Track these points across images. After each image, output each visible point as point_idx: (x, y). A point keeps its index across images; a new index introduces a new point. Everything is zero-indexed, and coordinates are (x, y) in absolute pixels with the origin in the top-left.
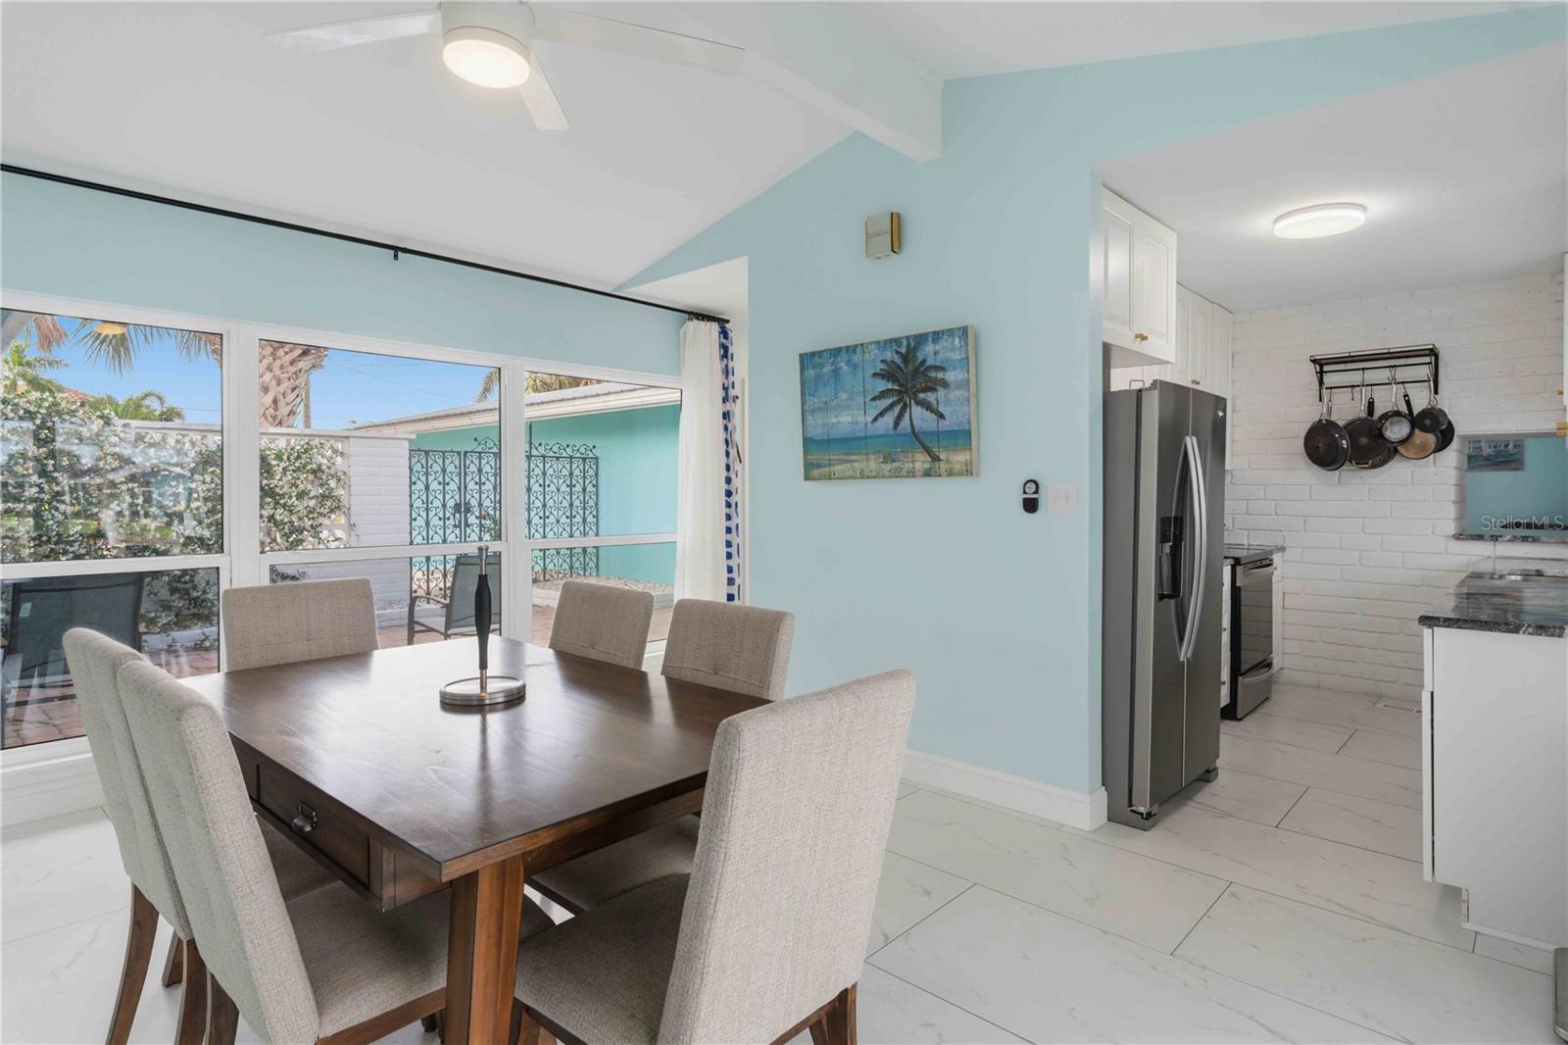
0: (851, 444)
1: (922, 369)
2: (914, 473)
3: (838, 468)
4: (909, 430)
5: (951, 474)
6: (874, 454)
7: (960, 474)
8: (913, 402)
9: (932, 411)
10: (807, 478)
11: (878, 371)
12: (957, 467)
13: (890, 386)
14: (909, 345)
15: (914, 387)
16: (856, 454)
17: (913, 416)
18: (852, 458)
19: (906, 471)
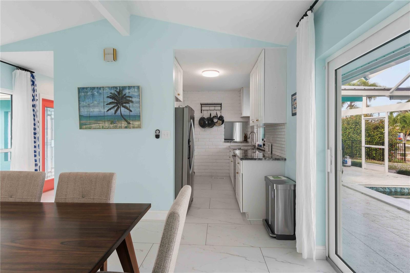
0: (98, 118)
1: (125, 97)
2: (121, 127)
3: (93, 126)
4: (120, 115)
5: (134, 128)
6: (108, 121)
7: (137, 128)
8: (121, 106)
9: (127, 109)
10: (81, 128)
11: (109, 96)
12: (136, 126)
13: (113, 101)
14: (120, 89)
15: (121, 102)
16: (101, 121)
17: (121, 110)
18: (99, 122)
19: (119, 127)
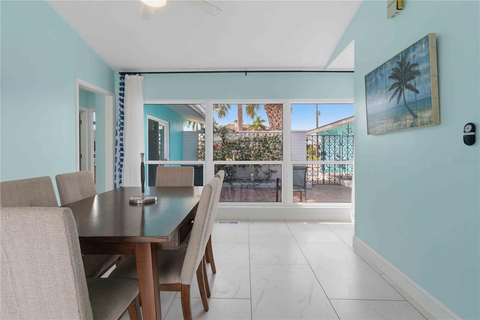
1: (408, 68)
2: (406, 126)
4: (403, 103)
5: (423, 124)
6: (391, 118)
7: (427, 124)
8: (404, 87)
9: (413, 90)
10: (368, 133)
11: (391, 75)
12: (426, 120)
13: (395, 81)
14: (402, 56)
15: (405, 79)
17: (405, 95)
19: (403, 126)
